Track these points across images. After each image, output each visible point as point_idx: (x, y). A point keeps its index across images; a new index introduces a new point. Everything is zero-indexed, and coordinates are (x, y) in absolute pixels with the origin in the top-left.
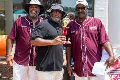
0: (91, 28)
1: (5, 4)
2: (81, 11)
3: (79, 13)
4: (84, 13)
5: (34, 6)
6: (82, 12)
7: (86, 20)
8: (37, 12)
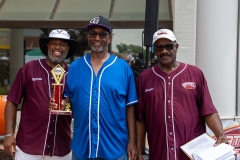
0: (185, 85)
2: (165, 51)
3: (162, 55)
4: (170, 55)
5: (58, 42)
6: (166, 54)
7: (173, 69)
8: (62, 52)
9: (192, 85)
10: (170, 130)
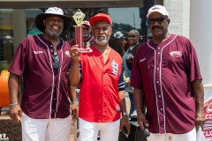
0: (172, 54)
1: (11, 19)
2: (157, 24)
3: (154, 28)
4: (161, 28)
9: (179, 53)
10: (159, 93)
